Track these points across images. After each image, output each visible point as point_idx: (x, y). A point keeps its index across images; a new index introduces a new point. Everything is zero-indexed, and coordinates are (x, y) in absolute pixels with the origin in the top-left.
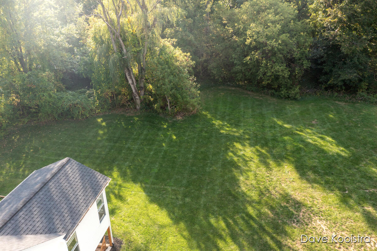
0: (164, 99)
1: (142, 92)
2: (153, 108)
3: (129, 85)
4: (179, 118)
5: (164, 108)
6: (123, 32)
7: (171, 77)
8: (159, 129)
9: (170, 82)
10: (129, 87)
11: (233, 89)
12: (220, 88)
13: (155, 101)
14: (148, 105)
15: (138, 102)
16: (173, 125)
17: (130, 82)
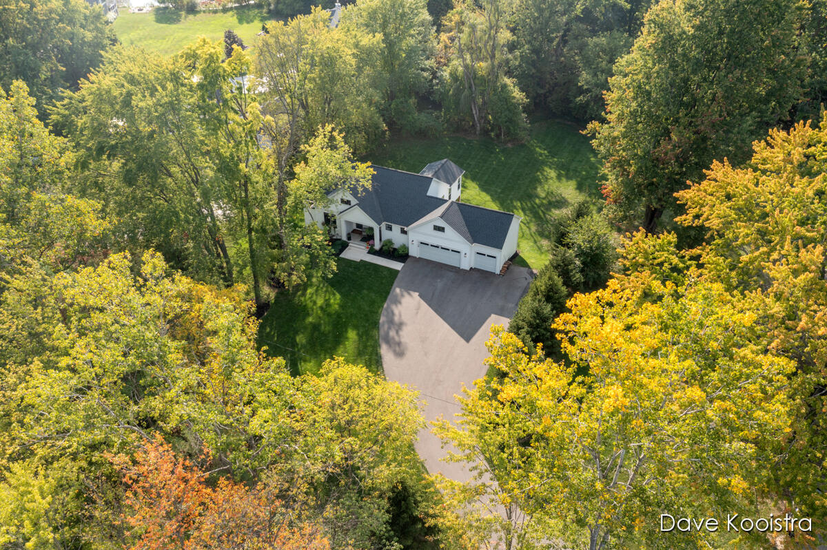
0: (500, 129)
1: (483, 121)
2: (490, 135)
3: (473, 114)
4: (509, 145)
5: (498, 136)
6: (475, 74)
7: (507, 112)
8: (492, 153)
9: (506, 116)
10: (472, 116)
11: (570, 123)
12: (557, 120)
13: (492, 130)
14: (485, 132)
15: (478, 128)
16: (503, 151)
17: (474, 112)
